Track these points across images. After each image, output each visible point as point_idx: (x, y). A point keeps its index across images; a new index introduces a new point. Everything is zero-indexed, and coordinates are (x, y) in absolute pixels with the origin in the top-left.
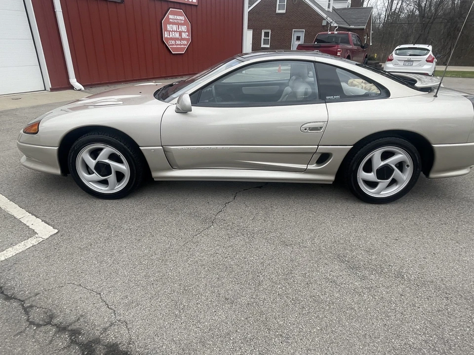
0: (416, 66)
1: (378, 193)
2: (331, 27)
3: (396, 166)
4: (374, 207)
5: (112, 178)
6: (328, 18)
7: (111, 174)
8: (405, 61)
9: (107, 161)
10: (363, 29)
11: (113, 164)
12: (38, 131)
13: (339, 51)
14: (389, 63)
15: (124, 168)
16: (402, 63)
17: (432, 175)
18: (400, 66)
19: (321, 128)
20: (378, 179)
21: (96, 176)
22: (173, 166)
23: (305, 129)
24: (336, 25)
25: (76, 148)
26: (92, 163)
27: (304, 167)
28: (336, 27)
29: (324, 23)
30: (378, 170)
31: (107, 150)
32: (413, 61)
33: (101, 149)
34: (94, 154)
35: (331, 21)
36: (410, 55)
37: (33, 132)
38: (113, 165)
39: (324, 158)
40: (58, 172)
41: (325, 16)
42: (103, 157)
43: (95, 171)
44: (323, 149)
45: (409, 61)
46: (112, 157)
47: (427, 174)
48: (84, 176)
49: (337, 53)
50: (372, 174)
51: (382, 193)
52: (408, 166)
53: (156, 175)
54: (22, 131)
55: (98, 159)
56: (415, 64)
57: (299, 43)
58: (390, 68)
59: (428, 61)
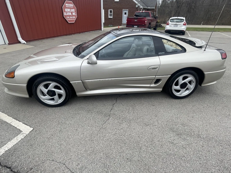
1: (181, 94)
2: (140, 8)
3: (188, 82)
4: (179, 100)
5: (56, 97)
6: (139, 4)
7: (56, 95)
8: (174, 25)
9: (54, 89)
10: (154, 9)
11: (57, 90)
12: (14, 76)
13: (146, 21)
14: (167, 26)
15: (62, 92)
16: (173, 26)
17: (203, 85)
18: (172, 27)
19: (157, 68)
20: (181, 88)
21: (48, 97)
22: (87, 89)
23: (150, 69)
24: (142, 7)
27: (149, 85)
28: (142, 8)
29: (137, 6)
30: (181, 85)
32: (177, 25)
33: (50, 84)
35: (140, 5)
36: (176, 22)
37: (12, 77)
39: (157, 81)
40: (27, 96)
41: (137, 3)
43: (47, 95)
44: (158, 77)
45: (176, 25)
46: (56, 87)
47: (200, 85)
48: (42, 97)
50: (178, 86)
51: (182, 94)
52: (193, 82)
53: (78, 94)
54: (4, 76)
55: (48, 89)
56: (178, 26)
57: (126, 16)
58: (168, 28)
59: (184, 25)
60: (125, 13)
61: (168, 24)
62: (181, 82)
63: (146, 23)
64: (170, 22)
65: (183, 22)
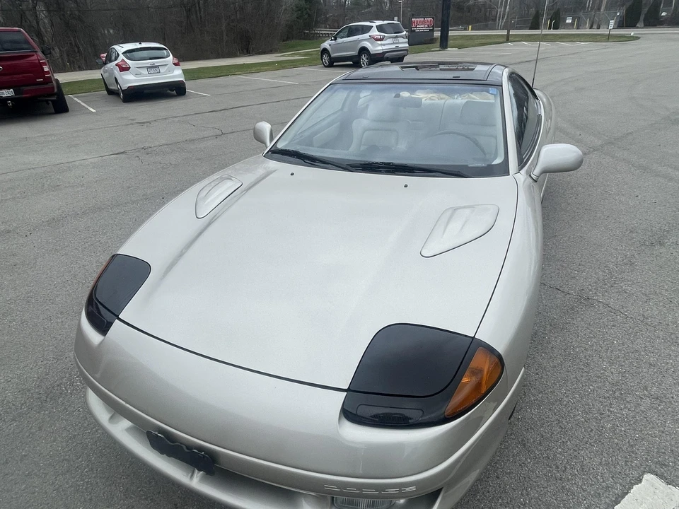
0: (163, 74)
8: (148, 67)
13: (44, 63)
14: (124, 75)
16: (145, 72)
18: (145, 75)
32: (158, 66)
36: (151, 59)
45: (152, 67)
49: (43, 69)
56: (162, 70)
59: (175, 64)
61: (128, 69)
63: (48, 72)
64: (129, 62)
65: (168, 56)
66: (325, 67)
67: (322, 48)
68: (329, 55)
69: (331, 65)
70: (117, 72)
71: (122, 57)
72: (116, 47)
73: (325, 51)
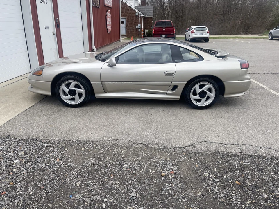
0: (204, 35)
2: (141, 16)
6: (139, 12)
7: (76, 94)
8: (199, 33)
12: (42, 74)
16: (198, 34)
24: (143, 15)
25: (59, 84)
26: (67, 90)
28: (143, 16)
29: (137, 14)
31: (74, 83)
32: (202, 33)
34: (68, 86)
35: (140, 13)
38: (77, 90)
41: (136, 10)
42: (72, 87)
48: (63, 97)
55: (69, 88)
56: (203, 34)
57: (123, 25)
58: (193, 36)
59: (208, 33)
60: (123, 22)
61: (194, 33)
62: (199, 91)
64: (195, 31)
65: (206, 30)
66: (270, 39)
67: (270, 32)
68: (272, 35)
69: (272, 39)
70: (190, 33)
71: (193, 29)
72: (192, 27)
73: (271, 33)
